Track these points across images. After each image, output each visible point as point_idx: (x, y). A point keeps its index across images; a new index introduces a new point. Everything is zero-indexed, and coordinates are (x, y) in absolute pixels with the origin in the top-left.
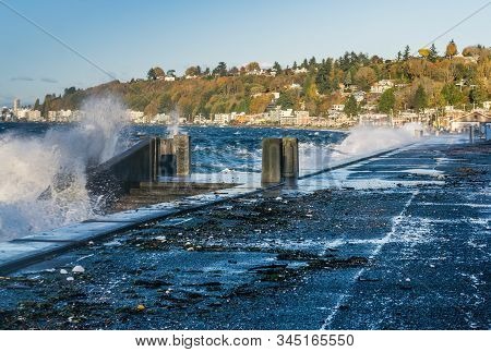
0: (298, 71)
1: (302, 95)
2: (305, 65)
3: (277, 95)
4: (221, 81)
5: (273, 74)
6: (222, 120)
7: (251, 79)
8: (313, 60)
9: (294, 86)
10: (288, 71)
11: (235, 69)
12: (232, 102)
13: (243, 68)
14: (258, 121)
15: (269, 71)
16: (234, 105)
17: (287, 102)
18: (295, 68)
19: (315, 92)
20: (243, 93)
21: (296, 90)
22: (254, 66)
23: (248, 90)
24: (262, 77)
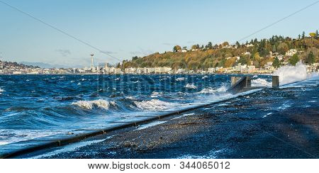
0: (248, 46)
1: (251, 57)
2: (252, 42)
3: (239, 58)
4: (210, 52)
5: (236, 47)
6: (211, 70)
7: (225, 50)
8: (256, 40)
9: (247, 53)
10: (243, 46)
11: (216, 46)
12: (216, 62)
13: (220, 45)
14: (229, 71)
15: (234, 46)
16: (217, 64)
17: (244, 61)
18: (247, 44)
19: (257, 56)
20: (221, 57)
21: (248, 55)
22: (226, 44)
23: (223, 56)
24: (231, 49)
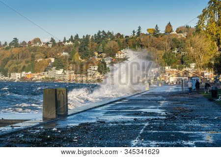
0: (66, 43)
1: (70, 59)
2: (71, 39)
3: (53, 60)
4: (15, 50)
5: (50, 45)
6: (16, 77)
7: (35, 49)
8: (77, 36)
9: (64, 54)
10: (60, 43)
11: (24, 43)
12: (22, 65)
13: (30, 42)
14: (40, 78)
15: (47, 44)
16: (24, 67)
17: (59, 65)
18: (65, 41)
19: (78, 58)
20: (29, 59)
21: (66, 56)
22: (37, 40)
23: (33, 56)
24: (43, 48)
